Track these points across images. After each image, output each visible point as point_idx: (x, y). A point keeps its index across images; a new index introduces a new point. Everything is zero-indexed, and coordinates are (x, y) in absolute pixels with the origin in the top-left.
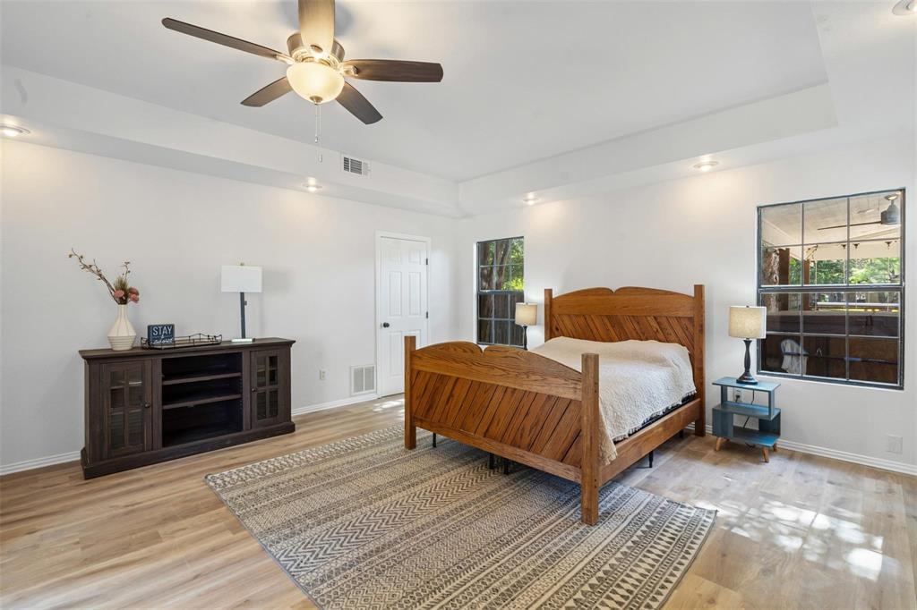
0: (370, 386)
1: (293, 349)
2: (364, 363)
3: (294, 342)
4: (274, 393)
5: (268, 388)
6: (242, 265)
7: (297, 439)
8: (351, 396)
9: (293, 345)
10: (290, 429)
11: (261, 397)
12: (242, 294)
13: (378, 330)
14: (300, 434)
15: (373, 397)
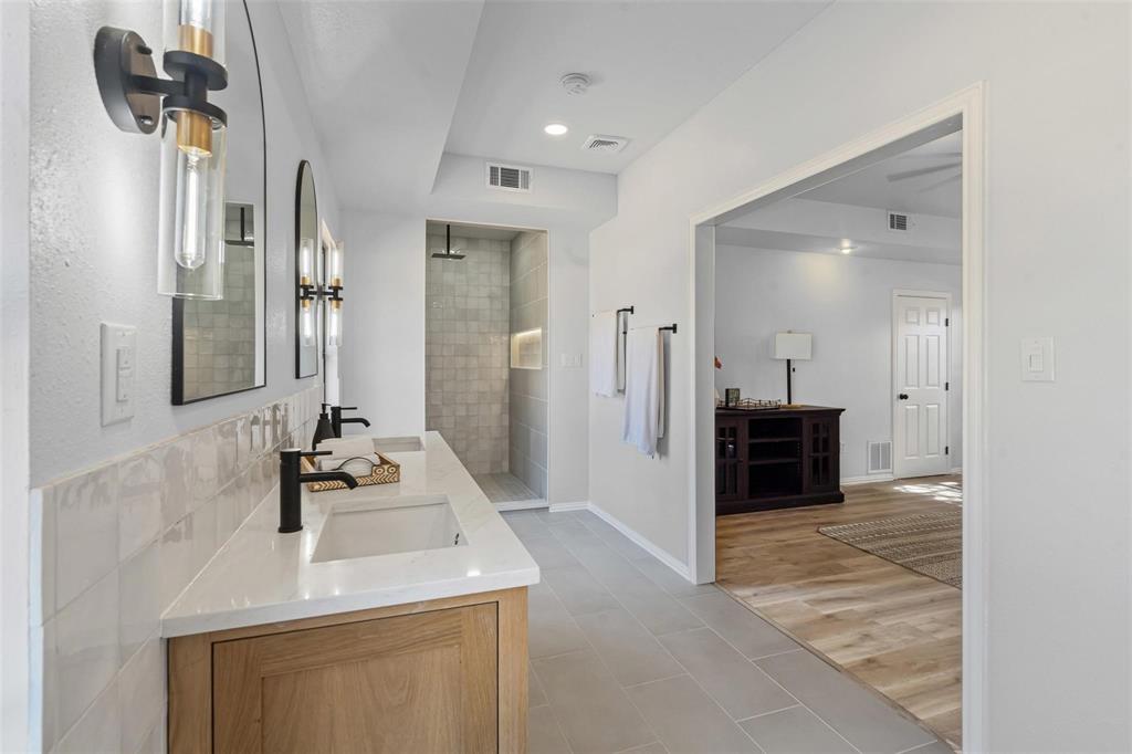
0: (887, 465)
1: (842, 417)
2: (881, 440)
3: (844, 410)
4: (826, 459)
5: (820, 455)
6: (790, 332)
7: (845, 510)
8: (868, 474)
9: (843, 413)
10: (839, 498)
11: (816, 461)
12: (789, 361)
13: (895, 402)
14: (849, 505)
15: (890, 478)
